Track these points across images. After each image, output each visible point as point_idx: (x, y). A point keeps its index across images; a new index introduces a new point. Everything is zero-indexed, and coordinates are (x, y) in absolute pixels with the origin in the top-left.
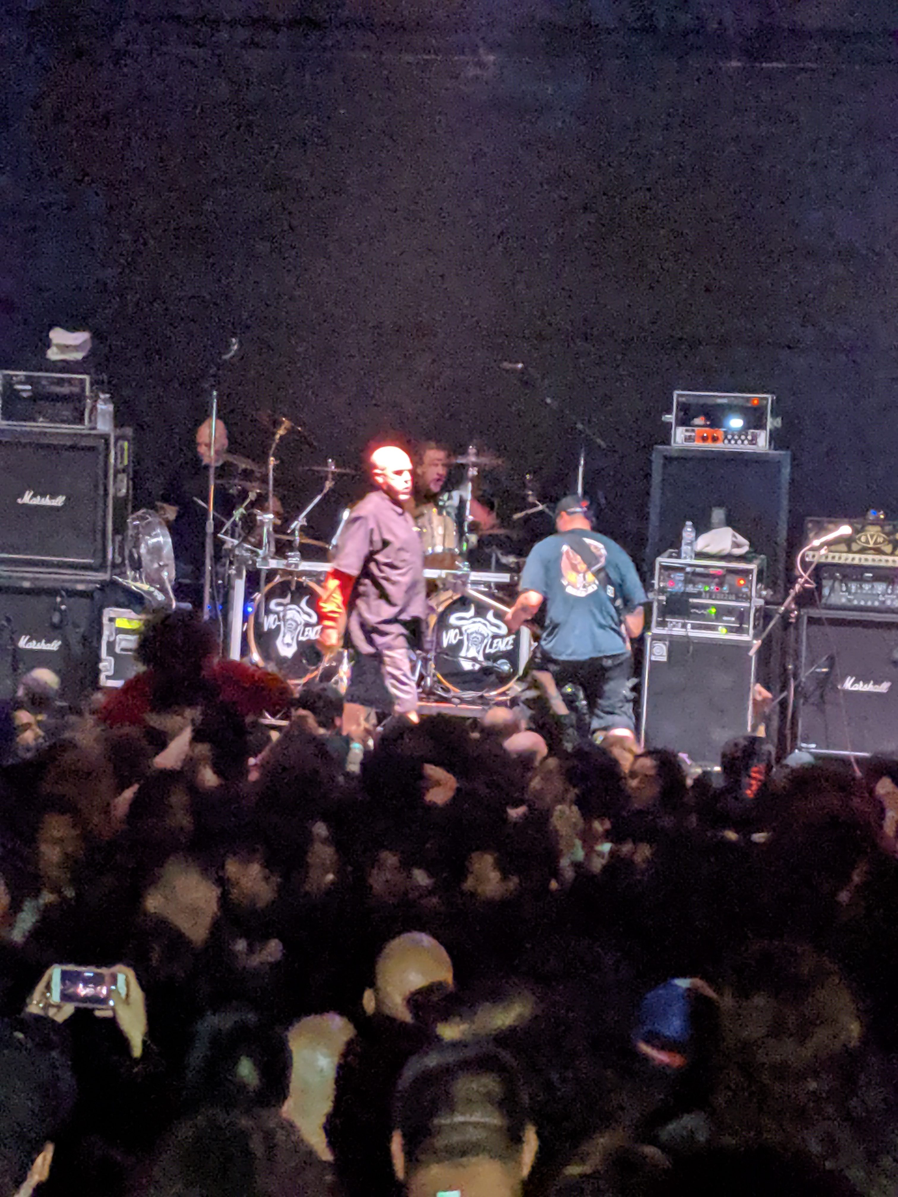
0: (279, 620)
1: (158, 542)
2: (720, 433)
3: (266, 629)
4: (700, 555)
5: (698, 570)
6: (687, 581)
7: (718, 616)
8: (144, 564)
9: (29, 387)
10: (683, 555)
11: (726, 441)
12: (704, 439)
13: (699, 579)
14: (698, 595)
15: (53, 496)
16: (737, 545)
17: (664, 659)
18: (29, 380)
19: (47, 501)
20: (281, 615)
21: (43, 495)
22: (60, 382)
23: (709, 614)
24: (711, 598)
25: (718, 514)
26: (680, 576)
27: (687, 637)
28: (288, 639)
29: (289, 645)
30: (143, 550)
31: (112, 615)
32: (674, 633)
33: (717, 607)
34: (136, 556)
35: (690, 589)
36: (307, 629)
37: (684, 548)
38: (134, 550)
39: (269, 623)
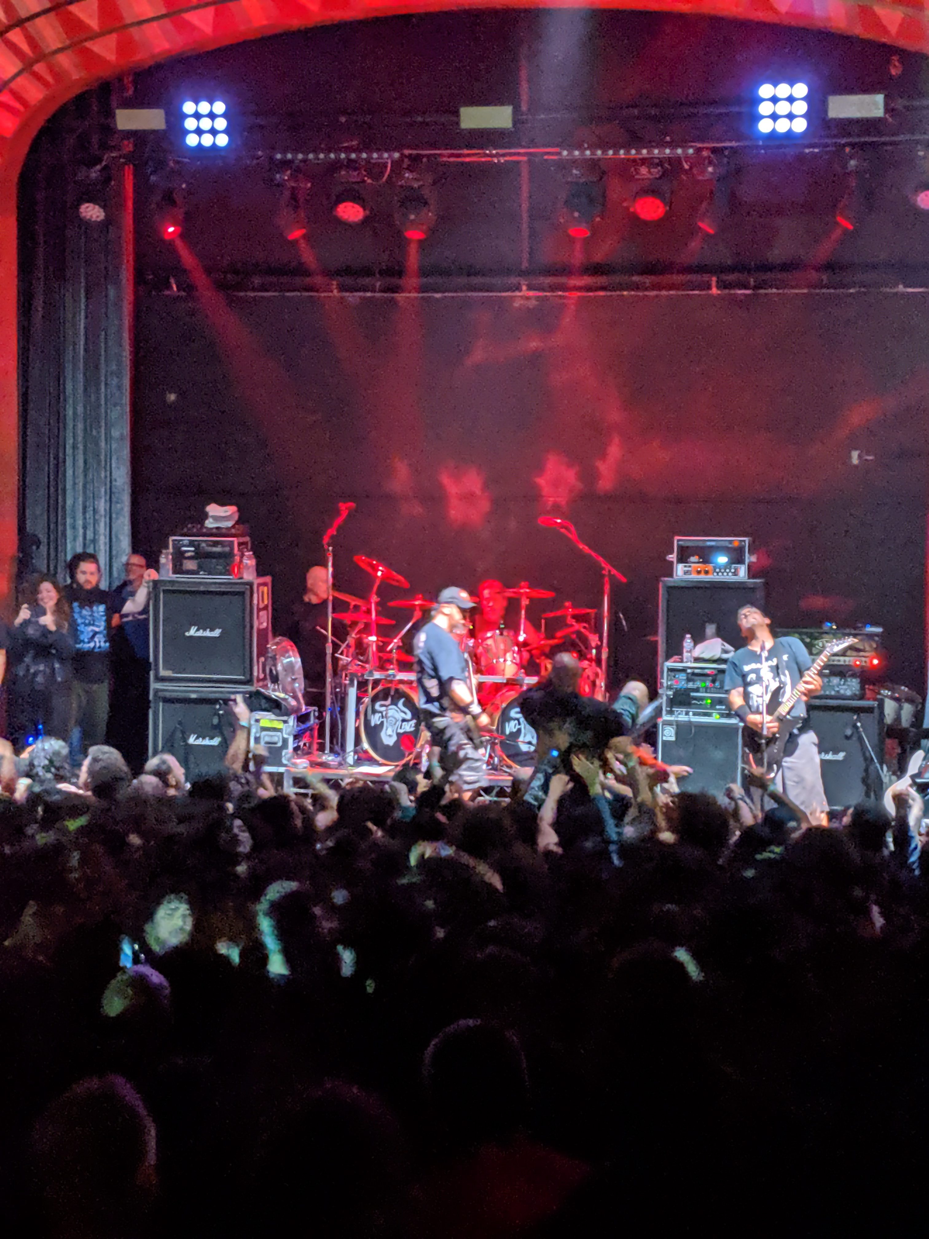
0: (383, 717)
1: (291, 662)
2: (710, 567)
3: (373, 724)
4: (697, 660)
5: (697, 671)
6: (689, 680)
7: (713, 706)
8: (280, 678)
9: (193, 549)
10: (685, 660)
11: (715, 574)
12: (699, 572)
13: (696, 678)
14: (697, 690)
15: (212, 630)
16: (726, 652)
17: (673, 739)
18: (191, 544)
19: (208, 633)
20: (384, 713)
21: (205, 630)
22: (216, 544)
23: (706, 705)
24: (706, 692)
25: (710, 629)
26: (682, 676)
27: (690, 722)
28: (389, 732)
29: (390, 736)
30: (279, 668)
31: (258, 718)
32: (679, 719)
33: (711, 698)
34: (274, 672)
35: (690, 685)
36: (404, 723)
37: (685, 655)
38: (273, 668)
39: (375, 720)
